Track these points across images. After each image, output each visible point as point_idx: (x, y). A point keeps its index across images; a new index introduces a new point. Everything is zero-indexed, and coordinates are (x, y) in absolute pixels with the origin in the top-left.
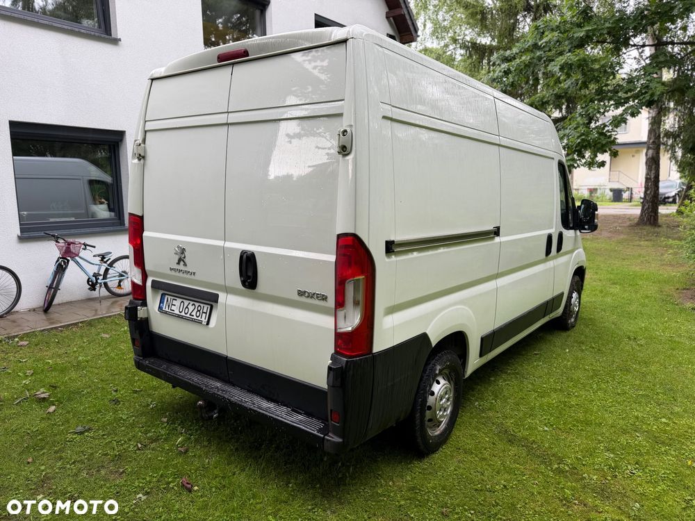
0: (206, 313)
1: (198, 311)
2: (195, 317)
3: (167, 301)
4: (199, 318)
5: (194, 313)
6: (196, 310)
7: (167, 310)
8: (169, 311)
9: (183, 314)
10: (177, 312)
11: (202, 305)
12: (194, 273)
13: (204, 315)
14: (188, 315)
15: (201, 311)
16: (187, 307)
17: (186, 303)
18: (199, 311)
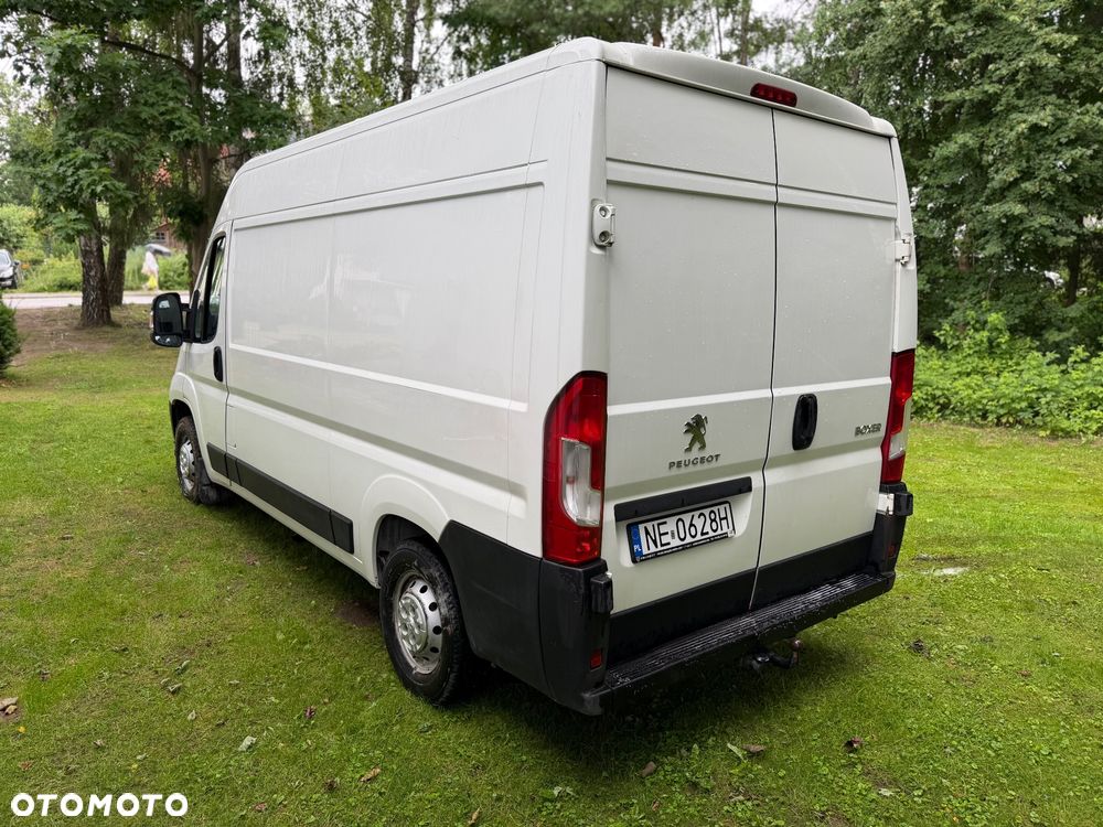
0: (726, 518)
1: (712, 521)
2: (711, 534)
3: (647, 533)
4: (719, 532)
5: (707, 529)
6: (708, 521)
7: (653, 549)
8: (660, 548)
9: (689, 540)
10: (676, 542)
11: (715, 509)
12: (717, 456)
13: (724, 522)
14: (699, 537)
15: (718, 519)
16: (691, 525)
17: (687, 518)
18: (714, 520)
